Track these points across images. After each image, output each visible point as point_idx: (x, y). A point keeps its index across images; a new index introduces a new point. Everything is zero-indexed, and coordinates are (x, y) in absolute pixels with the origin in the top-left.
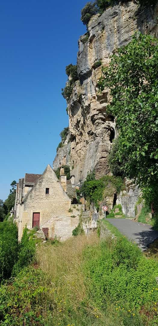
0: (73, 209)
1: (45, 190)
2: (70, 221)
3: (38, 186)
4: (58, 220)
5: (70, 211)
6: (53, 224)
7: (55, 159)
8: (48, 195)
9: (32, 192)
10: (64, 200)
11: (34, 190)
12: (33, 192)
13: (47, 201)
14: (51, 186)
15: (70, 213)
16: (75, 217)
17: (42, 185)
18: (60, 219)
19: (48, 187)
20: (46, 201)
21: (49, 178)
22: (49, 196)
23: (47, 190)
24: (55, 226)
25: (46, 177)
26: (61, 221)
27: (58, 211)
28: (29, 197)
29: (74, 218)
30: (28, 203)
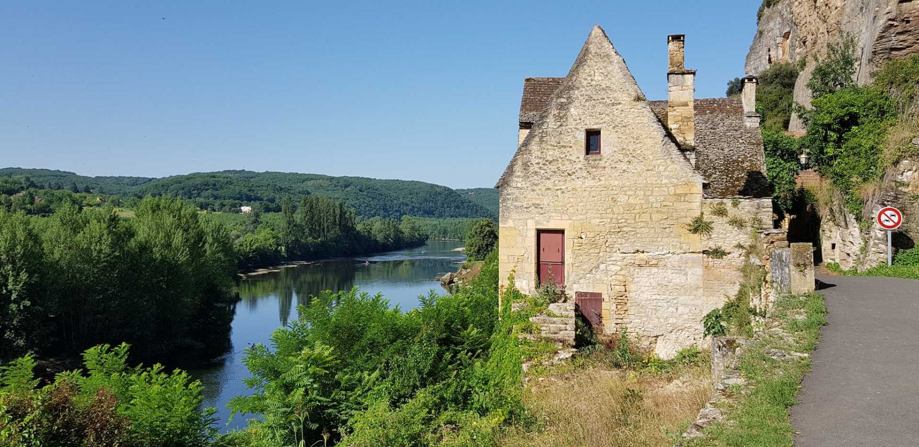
0: (714, 218)
1: (582, 137)
2: (699, 271)
3: (551, 123)
4: (643, 263)
5: (699, 227)
6: (621, 278)
7: (752, 49)
8: (594, 157)
9: (530, 147)
10: (668, 177)
11: (537, 139)
12: (534, 146)
13: (592, 183)
14: (607, 118)
15: (696, 236)
16: (723, 254)
17: (570, 120)
18: (654, 262)
19: (595, 127)
20: (589, 182)
21: (599, 88)
22: (602, 163)
23: (592, 139)
24: (632, 287)
25: (585, 83)
26: (654, 270)
27: (643, 224)
28: (518, 168)
29: (717, 261)
30: (517, 192)
